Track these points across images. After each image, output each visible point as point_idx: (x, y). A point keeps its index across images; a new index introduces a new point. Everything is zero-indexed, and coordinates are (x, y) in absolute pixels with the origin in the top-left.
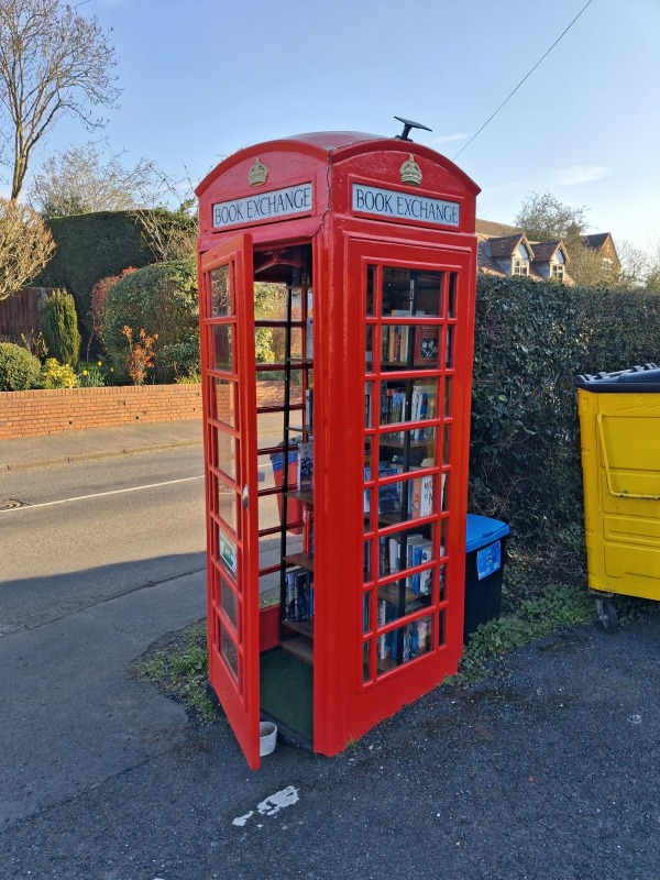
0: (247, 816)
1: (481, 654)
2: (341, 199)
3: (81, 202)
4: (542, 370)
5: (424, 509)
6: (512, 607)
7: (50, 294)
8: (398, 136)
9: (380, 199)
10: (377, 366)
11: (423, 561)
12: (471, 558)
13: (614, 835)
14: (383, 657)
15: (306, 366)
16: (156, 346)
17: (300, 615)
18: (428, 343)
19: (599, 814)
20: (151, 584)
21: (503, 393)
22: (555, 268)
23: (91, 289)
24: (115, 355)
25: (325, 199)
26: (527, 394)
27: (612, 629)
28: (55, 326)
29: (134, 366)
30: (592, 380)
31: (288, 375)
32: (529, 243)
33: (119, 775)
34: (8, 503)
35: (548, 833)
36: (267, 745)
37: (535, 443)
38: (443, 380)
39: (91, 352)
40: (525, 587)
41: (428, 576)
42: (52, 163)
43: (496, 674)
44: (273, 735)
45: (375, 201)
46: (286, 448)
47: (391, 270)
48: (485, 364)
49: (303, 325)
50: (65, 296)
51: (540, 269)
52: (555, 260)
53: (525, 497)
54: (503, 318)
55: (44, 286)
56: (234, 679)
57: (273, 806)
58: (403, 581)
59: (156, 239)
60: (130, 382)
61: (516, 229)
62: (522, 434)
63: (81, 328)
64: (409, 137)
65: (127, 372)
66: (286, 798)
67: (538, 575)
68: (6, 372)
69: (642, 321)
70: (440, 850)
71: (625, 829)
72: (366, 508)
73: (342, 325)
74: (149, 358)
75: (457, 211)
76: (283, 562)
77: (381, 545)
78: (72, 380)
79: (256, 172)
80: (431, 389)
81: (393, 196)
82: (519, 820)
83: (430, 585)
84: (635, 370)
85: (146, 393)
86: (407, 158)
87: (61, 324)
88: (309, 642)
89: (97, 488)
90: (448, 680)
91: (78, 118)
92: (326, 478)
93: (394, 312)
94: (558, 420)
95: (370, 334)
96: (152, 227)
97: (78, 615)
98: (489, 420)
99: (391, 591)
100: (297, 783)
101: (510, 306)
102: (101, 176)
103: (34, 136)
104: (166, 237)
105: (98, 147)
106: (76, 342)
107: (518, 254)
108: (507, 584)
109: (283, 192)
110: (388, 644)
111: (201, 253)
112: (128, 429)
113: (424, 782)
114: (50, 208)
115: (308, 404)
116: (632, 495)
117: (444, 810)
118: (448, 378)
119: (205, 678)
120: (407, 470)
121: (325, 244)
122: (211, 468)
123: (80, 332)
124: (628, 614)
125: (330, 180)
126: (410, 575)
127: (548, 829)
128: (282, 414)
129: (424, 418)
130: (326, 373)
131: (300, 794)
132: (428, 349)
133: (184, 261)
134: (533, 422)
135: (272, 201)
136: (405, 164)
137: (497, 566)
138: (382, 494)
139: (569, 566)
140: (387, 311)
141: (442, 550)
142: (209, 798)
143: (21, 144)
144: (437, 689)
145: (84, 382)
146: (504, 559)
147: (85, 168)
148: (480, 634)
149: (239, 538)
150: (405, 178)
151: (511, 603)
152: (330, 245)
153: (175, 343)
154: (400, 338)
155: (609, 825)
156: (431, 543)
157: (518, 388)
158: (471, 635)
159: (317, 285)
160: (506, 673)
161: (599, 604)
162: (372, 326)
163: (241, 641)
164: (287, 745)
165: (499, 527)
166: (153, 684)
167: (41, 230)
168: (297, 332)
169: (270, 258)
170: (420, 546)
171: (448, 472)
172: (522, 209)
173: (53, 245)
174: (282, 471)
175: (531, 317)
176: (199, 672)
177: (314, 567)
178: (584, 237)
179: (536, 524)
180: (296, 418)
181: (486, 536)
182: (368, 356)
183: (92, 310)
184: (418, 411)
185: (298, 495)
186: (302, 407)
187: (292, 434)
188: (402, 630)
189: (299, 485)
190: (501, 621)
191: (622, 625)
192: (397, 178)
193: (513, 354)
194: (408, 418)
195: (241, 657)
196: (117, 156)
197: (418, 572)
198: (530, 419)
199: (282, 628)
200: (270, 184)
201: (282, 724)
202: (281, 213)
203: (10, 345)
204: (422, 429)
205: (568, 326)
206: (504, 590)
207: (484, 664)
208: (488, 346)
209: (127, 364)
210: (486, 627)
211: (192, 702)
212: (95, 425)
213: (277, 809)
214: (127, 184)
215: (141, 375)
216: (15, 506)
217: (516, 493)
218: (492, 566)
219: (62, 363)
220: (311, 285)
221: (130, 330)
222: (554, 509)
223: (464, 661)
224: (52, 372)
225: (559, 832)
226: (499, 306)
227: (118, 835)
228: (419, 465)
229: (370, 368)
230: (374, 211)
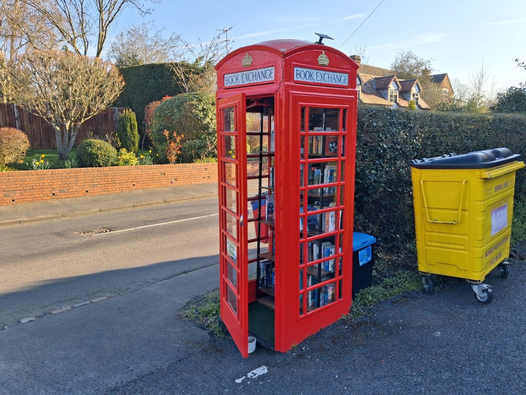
0: (242, 379)
1: (361, 305)
2: (288, 74)
3: (137, 58)
4: (396, 157)
5: (330, 228)
6: (379, 282)
7: (122, 112)
8: (317, 42)
9: (307, 73)
10: (306, 156)
11: (330, 255)
12: (356, 254)
13: (421, 384)
14: (310, 305)
15: (270, 155)
16: (182, 141)
17: (267, 285)
18: (332, 144)
19: (415, 375)
20: (186, 272)
21: (374, 169)
22: (414, 95)
23: (144, 108)
24: (159, 147)
25: (281, 75)
26: (387, 169)
27: (430, 292)
28: (125, 130)
29: (170, 153)
30: (419, 162)
31: (261, 160)
32: (398, 80)
33: (176, 362)
34: (102, 229)
35: (390, 383)
36: (252, 347)
37: (392, 195)
38: (340, 162)
39: (145, 144)
40: (386, 271)
41: (333, 263)
42: (122, 35)
43: (369, 314)
44: (255, 342)
45: (305, 75)
46: (260, 197)
47: (313, 109)
48: (364, 154)
49: (269, 134)
50: (130, 112)
51: (405, 96)
52: (414, 90)
53: (387, 225)
54: (373, 130)
55: (117, 106)
56: (235, 314)
57: (255, 374)
58: (320, 265)
59: (182, 79)
60: (167, 162)
61: (391, 72)
62: (385, 191)
63: (140, 131)
64: (322, 42)
65: (166, 156)
66: (262, 371)
67: (394, 266)
68: (97, 156)
69: (451, 130)
70: (337, 391)
71: (427, 381)
72: (301, 228)
73: (289, 136)
74: (178, 148)
75: (347, 78)
76: (258, 257)
77: (309, 247)
78: (135, 161)
79: (247, 60)
80: (334, 167)
81: (314, 72)
82: (376, 378)
83: (334, 267)
84: (444, 157)
85: (177, 168)
86: (321, 53)
87: (128, 129)
88: (272, 299)
89: (152, 222)
90: (344, 317)
91: (136, 9)
92: (281, 212)
93: (316, 128)
94: (405, 183)
95: (303, 140)
96: (180, 73)
97: (147, 288)
98: (366, 183)
99: (314, 270)
100: (266, 365)
101: (377, 123)
102: (150, 43)
103: (110, 19)
104: (187, 79)
105: (148, 26)
106: (137, 139)
107: (392, 87)
108: (376, 270)
109: (260, 71)
110: (313, 298)
111: (218, 99)
112: (166, 189)
113: (330, 363)
114: (120, 61)
115: (271, 175)
116: (438, 222)
117: (339, 375)
118: (343, 161)
119: (218, 318)
120: (322, 208)
121: (280, 97)
122: (223, 207)
123: (139, 133)
124: (440, 285)
125: (283, 66)
126: (324, 261)
127: (390, 382)
128: (258, 180)
129: (331, 182)
130: (281, 159)
131: (268, 369)
132: (332, 147)
133: (198, 92)
134: (391, 184)
135: (254, 75)
136: (321, 56)
137: (370, 259)
138: (309, 221)
139: (411, 262)
140: (312, 128)
141: (340, 250)
142: (223, 371)
143: (102, 23)
144: (338, 321)
145: (141, 162)
146: (374, 256)
147: (141, 38)
148: (361, 294)
149: (238, 241)
150: (320, 63)
151: (378, 280)
152: (283, 97)
153: (193, 140)
154: (318, 141)
155: (419, 380)
156: (334, 246)
157: (383, 167)
158: (356, 295)
159: (276, 114)
160: (374, 313)
161: (424, 279)
162: (304, 136)
163: (238, 293)
164: (262, 348)
165: (371, 239)
166: (190, 321)
167: (117, 75)
168: (265, 138)
169: (253, 102)
170: (328, 247)
171: (342, 210)
172: (395, 60)
173: (124, 83)
174: (258, 210)
175: (389, 129)
176: (214, 315)
177: (274, 259)
178: (431, 76)
179: (393, 239)
180: (265, 182)
181: (363, 243)
182: (302, 150)
183: (145, 120)
184: (327, 178)
185: (266, 222)
186: (268, 176)
187: (263, 191)
188: (319, 289)
189: (266, 217)
190: (372, 288)
191: (436, 290)
192: (316, 63)
193: (379, 148)
194: (322, 182)
195: (238, 300)
196: (159, 31)
197: (328, 260)
198: (389, 183)
199: (258, 291)
200: (254, 66)
201: (259, 338)
202: (259, 81)
203: (100, 141)
204: (330, 187)
205: (410, 133)
206: (374, 273)
207: (363, 309)
208: (365, 145)
209: (166, 153)
210: (364, 291)
211: (212, 329)
212: (148, 187)
213: (257, 375)
214: (165, 47)
215: (174, 158)
216: (106, 231)
217: (382, 222)
218: (367, 259)
219: (129, 151)
220: (273, 114)
221: (168, 132)
222: (404, 231)
223: (352, 307)
224: (123, 156)
225: (395, 383)
226: (371, 124)
227: (179, 387)
228: (328, 206)
229: (303, 157)
230: (305, 80)
